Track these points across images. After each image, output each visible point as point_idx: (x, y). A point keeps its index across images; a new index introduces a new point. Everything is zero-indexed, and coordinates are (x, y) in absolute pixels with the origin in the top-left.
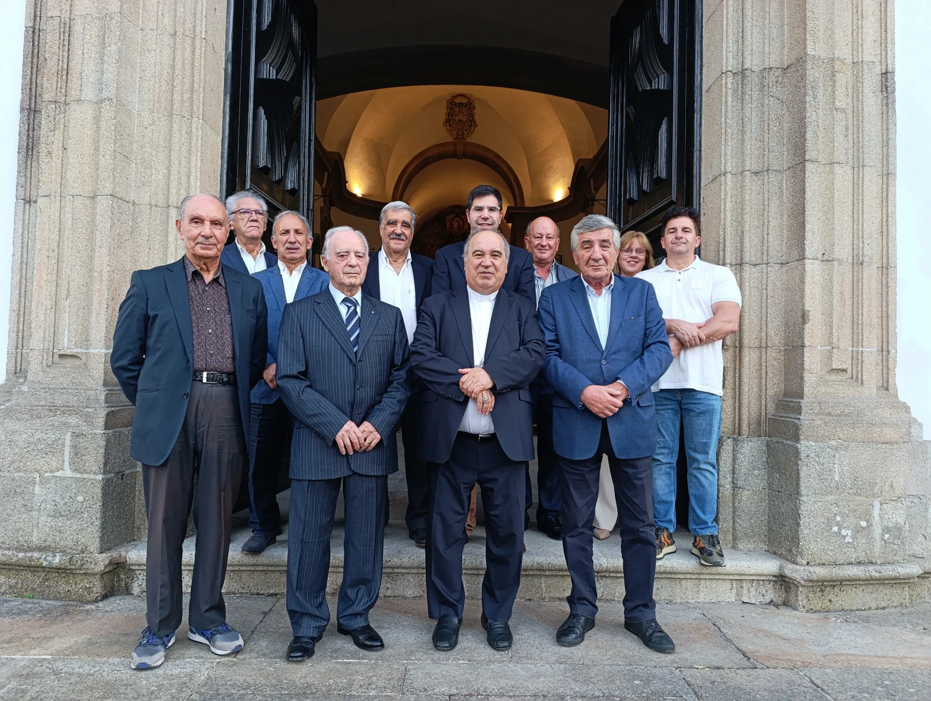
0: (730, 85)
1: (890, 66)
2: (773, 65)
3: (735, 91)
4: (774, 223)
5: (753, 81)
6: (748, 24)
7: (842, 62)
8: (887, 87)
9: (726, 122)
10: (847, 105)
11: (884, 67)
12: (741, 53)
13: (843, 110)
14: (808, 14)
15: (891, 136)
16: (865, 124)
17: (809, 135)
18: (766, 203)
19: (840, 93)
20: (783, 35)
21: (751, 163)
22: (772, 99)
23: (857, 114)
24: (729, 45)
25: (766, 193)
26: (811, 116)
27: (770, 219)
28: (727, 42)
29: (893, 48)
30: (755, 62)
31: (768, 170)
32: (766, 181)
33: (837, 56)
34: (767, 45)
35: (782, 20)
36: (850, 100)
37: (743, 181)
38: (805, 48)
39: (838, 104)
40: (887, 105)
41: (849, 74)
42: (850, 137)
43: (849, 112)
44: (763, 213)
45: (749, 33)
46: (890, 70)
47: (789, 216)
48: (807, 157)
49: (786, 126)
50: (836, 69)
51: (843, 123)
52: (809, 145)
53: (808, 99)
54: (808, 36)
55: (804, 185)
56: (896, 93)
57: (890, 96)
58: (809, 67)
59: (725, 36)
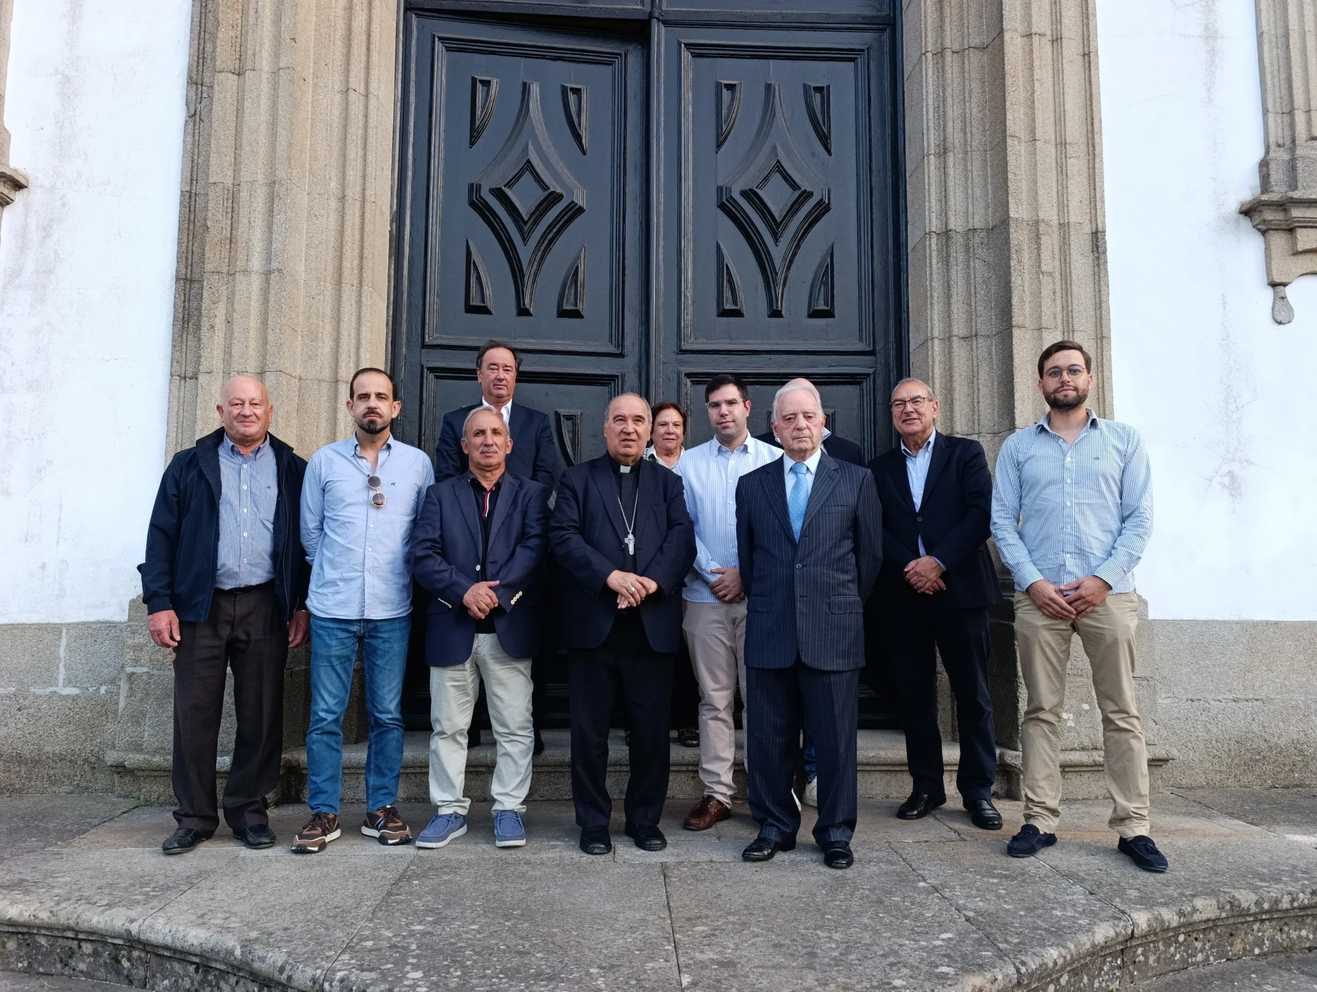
0: (934, 247)
1: (1100, 226)
2: (977, 225)
3: (940, 251)
4: (984, 391)
5: (957, 243)
6: (951, 184)
7: (1047, 224)
8: (1098, 247)
9: (931, 285)
10: (1054, 268)
11: (1094, 225)
12: (944, 213)
13: (1050, 274)
14: (1010, 176)
15: (1104, 298)
16: (1073, 287)
17: (1015, 301)
18: (975, 369)
19: (1046, 256)
20: (987, 195)
21: (958, 328)
22: (977, 261)
23: (1066, 277)
24: (933, 204)
25: (975, 358)
26: (1016, 280)
27: (980, 386)
28: (930, 202)
29: (1103, 207)
30: (960, 222)
31: (976, 335)
32: (974, 347)
33: (1041, 218)
34: (970, 206)
35: (986, 180)
36: (1057, 263)
37: (950, 347)
38: (1008, 211)
39: (1044, 268)
40: (1098, 265)
41: (1056, 235)
42: (1058, 302)
43: (1057, 275)
44: (972, 381)
45: (952, 193)
46: (1100, 229)
47: (999, 383)
48: (1014, 323)
49: (993, 289)
50: (1041, 232)
51: (1050, 287)
52: (1016, 310)
53: (1013, 263)
54: (1010, 198)
55: (1012, 351)
56: (1108, 254)
57: (1102, 257)
58: (1012, 230)
59: (927, 194)
